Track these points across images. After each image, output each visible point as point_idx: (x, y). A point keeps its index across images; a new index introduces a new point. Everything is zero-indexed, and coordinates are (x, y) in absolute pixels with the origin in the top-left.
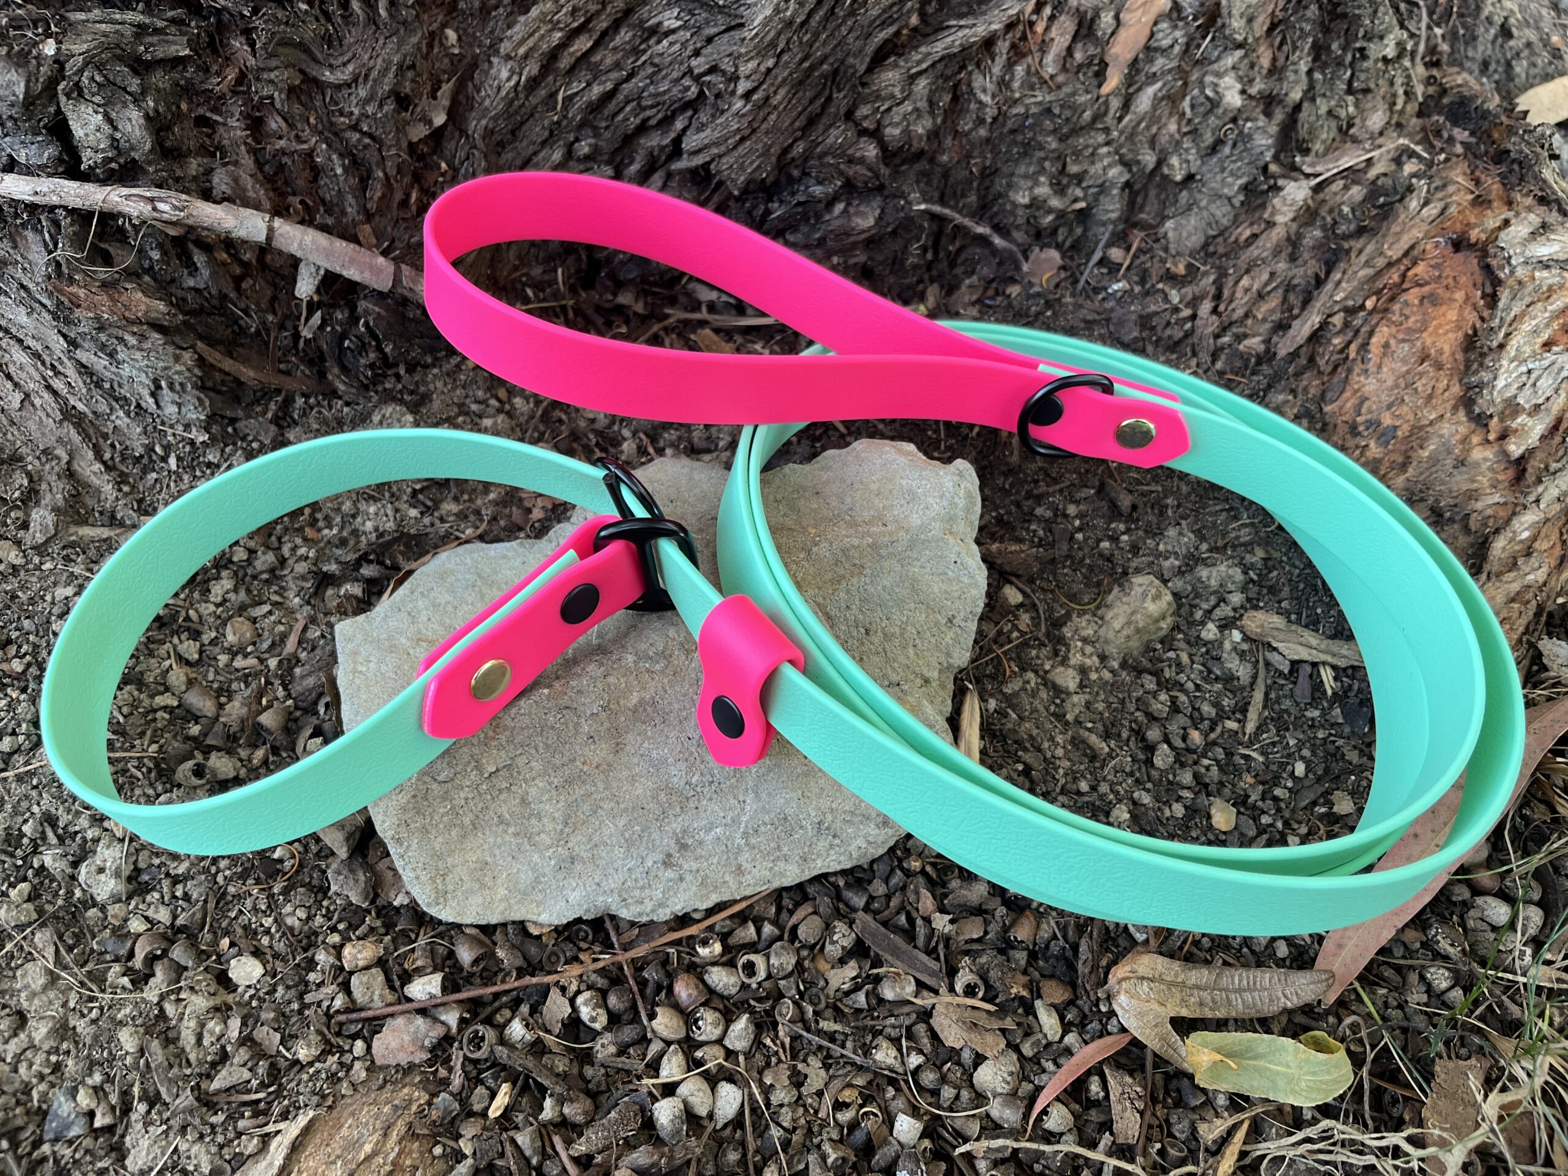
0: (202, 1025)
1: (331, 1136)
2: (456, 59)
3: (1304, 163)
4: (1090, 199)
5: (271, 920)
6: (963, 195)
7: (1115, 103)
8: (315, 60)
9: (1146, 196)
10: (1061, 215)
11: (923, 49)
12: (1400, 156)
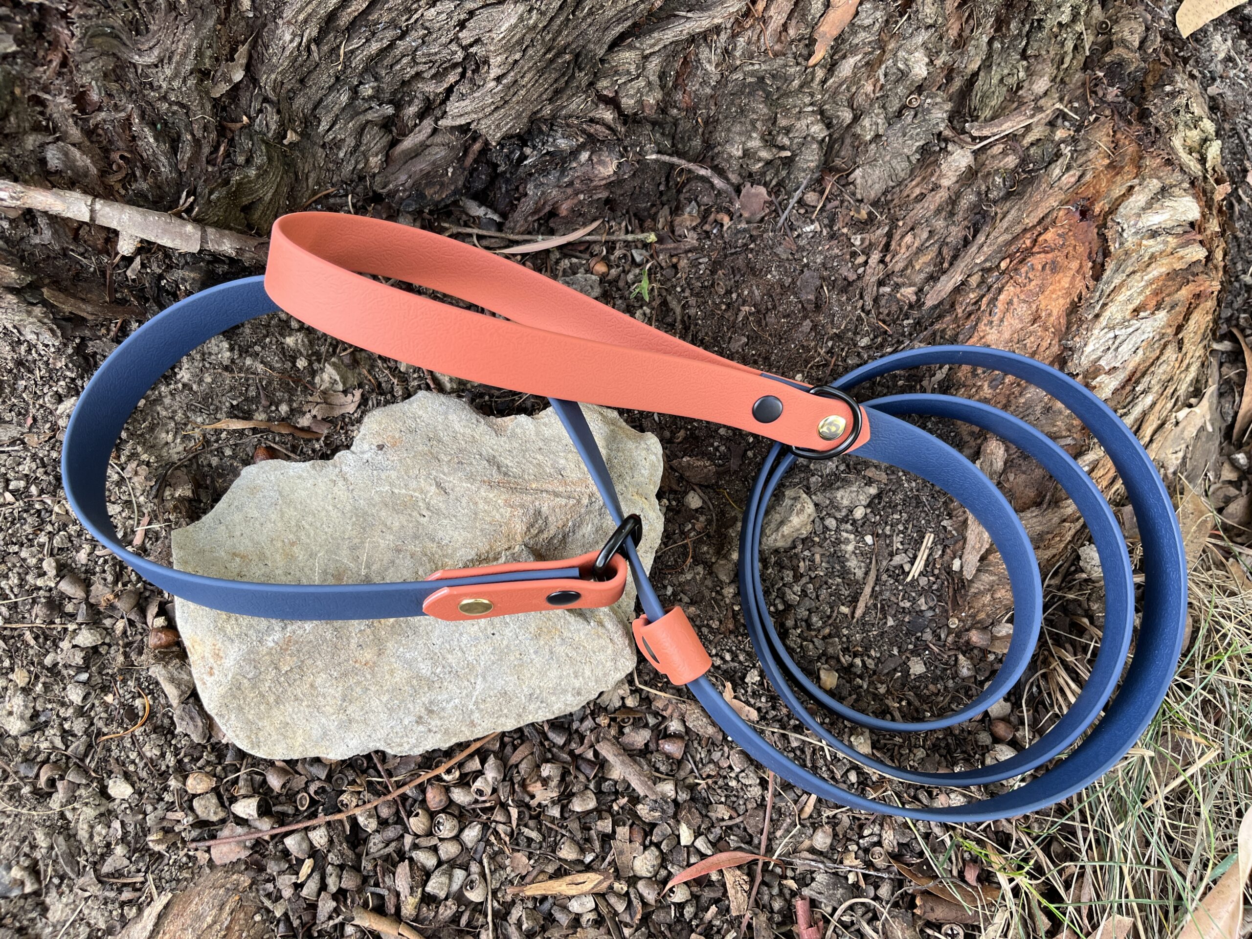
0: (92, 827)
1: (185, 909)
2: (250, 22)
3: (972, 127)
4: (795, 147)
5: (135, 754)
6: (690, 139)
7: (820, 74)
8: (125, 44)
9: (843, 143)
10: (769, 163)
11: (656, 35)
12: (1057, 117)
